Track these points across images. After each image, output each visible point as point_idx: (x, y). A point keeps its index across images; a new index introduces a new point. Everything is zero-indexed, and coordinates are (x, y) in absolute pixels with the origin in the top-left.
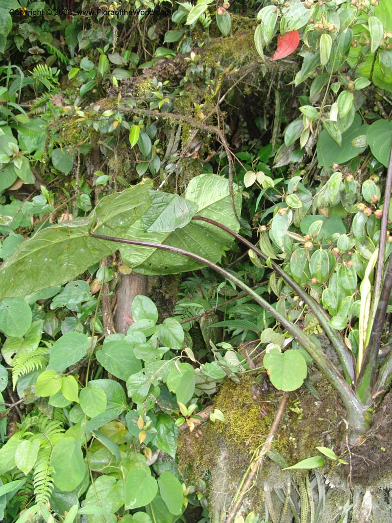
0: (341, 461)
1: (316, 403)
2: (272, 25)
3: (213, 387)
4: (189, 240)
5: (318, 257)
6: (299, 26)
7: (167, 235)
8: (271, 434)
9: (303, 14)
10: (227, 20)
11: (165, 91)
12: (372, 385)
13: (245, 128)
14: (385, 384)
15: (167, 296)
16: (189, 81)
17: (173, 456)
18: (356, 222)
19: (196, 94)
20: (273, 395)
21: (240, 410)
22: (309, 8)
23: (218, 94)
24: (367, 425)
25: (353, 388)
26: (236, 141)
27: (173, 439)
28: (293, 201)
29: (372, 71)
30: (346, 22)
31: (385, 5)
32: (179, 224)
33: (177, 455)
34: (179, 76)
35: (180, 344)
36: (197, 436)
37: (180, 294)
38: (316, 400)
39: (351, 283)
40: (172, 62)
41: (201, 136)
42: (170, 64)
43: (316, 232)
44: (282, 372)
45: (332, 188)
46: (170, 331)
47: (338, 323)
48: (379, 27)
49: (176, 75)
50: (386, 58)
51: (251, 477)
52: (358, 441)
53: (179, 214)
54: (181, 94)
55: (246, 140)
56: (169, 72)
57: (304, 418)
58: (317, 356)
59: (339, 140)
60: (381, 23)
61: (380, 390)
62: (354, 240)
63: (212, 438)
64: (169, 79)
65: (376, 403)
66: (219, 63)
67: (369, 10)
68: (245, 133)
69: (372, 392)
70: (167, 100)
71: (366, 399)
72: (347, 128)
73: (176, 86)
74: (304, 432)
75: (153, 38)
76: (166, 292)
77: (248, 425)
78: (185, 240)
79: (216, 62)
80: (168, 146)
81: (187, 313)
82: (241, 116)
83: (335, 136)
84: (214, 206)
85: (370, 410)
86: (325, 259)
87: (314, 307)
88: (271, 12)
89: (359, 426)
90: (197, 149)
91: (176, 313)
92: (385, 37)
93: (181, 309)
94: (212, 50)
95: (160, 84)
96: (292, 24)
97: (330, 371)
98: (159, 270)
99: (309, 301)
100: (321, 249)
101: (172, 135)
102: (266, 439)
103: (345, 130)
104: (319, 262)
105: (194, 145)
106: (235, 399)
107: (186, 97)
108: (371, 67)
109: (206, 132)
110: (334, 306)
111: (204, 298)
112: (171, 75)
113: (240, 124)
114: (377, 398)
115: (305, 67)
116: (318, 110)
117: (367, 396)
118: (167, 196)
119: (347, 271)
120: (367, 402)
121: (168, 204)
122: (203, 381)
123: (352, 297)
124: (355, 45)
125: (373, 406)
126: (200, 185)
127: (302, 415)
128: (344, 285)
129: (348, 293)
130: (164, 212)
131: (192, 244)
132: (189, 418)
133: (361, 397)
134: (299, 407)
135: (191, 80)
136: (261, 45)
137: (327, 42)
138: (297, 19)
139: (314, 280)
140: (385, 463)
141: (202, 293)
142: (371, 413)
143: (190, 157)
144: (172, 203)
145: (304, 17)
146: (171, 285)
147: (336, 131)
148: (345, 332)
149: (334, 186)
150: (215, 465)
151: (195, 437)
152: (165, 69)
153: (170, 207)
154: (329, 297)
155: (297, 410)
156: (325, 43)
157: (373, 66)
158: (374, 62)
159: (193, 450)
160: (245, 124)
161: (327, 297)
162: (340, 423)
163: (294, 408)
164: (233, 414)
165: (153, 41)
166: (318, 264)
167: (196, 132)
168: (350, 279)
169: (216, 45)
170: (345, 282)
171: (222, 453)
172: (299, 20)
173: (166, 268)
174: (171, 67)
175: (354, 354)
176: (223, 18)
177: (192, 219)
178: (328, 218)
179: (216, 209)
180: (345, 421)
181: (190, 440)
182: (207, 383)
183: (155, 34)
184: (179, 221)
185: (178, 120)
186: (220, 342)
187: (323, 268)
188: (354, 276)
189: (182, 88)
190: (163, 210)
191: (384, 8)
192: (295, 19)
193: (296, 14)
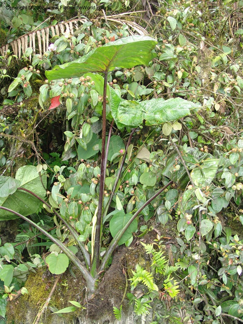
0: (84, 308)
1: (75, 280)
2: (45, 94)
3: (25, 277)
4: (18, 200)
5: (73, 206)
6: (58, 94)
7: (6, 198)
8: (49, 297)
10: (29, 89)
11: (7, 122)
12: (97, 268)
13: (55, 139)
14: (104, 267)
15: (11, 232)
16: (20, 117)
17: (4, 316)
18: (91, 187)
19: (24, 123)
20: (53, 278)
21: (36, 287)
22: (61, 86)
23: (34, 123)
24: (96, 288)
25: (89, 270)
26: (51, 147)
27: (4, 307)
28: (62, 178)
32: (11, 192)
33: (6, 315)
34: (15, 114)
35: (12, 256)
36: (16, 304)
37: (19, 230)
38: (75, 279)
39: (89, 218)
40: (11, 107)
41: (24, 146)
42: (10, 108)
43: (71, 193)
44: (56, 265)
45: (80, 171)
46: (7, 250)
47: (82, 239)
48: (96, 95)
49: (14, 114)
51: (37, 320)
52: (92, 296)
53: (11, 187)
54: (16, 124)
55: (56, 146)
56: (9, 112)
57: (69, 289)
58: (70, 255)
59: (85, 147)
60: (97, 93)
61: (102, 270)
62: (91, 197)
63: (23, 304)
64: (10, 116)
65: (100, 277)
66: (36, 107)
68: (55, 142)
69: (97, 271)
70: (8, 127)
71: (95, 275)
72: (89, 141)
73: (13, 119)
74: (69, 296)
75: (4, 94)
76: (11, 230)
77: (40, 294)
78: (16, 201)
79: (35, 107)
80: (11, 151)
81: (23, 241)
82: (53, 133)
83: (83, 145)
84: (31, 182)
85: (97, 280)
86: (76, 206)
87: (72, 231)
88: (44, 88)
89: (93, 289)
90: (23, 153)
91: (16, 241)
93: (19, 239)
94: (32, 101)
95: (5, 119)
96: (55, 93)
97: (77, 263)
98: (4, 218)
99: (70, 228)
100: (74, 202)
101: (13, 145)
102: (46, 300)
103: (88, 142)
104: (73, 208)
105: (21, 150)
106: (34, 281)
107: (19, 125)
109: (27, 144)
110: (82, 230)
111: (33, 232)
112: (11, 114)
113: (52, 137)
114: (100, 274)
116: (73, 133)
117: (95, 274)
118: (5, 178)
119: (87, 212)
120: (96, 276)
121: (5, 182)
122: (19, 274)
123: (89, 225)
124: (90, 102)
125: (98, 278)
126: (24, 172)
127: (68, 287)
128: (86, 219)
129: (88, 223)
130: (3, 186)
131: (21, 203)
132: (10, 293)
133: (93, 274)
134: (67, 283)
135: (21, 116)
139: (71, 217)
140: (104, 306)
141: (32, 230)
142: (98, 282)
143: (19, 157)
144: (7, 182)
146: (14, 226)
147: (84, 143)
148: (86, 243)
149: (81, 170)
150: (26, 319)
151: (15, 304)
152: (7, 111)
153: (6, 183)
154: (79, 225)
155: (65, 285)
156: (69, 102)
159: (14, 312)
160: (55, 138)
161: (78, 226)
162: (84, 289)
163: (64, 283)
164: (33, 289)
165: (4, 95)
166: (73, 209)
167: (22, 144)
168: (88, 216)
169: (34, 98)
170: (86, 217)
171: (29, 311)
172: (58, 91)
173: (8, 216)
174: (10, 110)
175: (89, 252)
176: (27, 88)
177: (17, 189)
178: (82, 186)
179: (33, 184)
180: (86, 287)
181: (12, 306)
182: (22, 275)
183: (5, 92)
184: (11, 190)
185: (12, 138)
186: (34, 254)
187: (75, 211)
188: (90, 214)
189: (17, 121)
190: (3, 185)
192: (57, 91)
193: (57, 89)
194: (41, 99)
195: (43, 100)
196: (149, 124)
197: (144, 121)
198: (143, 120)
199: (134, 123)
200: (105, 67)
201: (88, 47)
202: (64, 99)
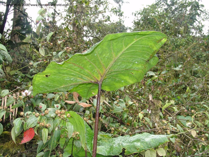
2: (19, 126)
6: (33, 126)
9: (35, 120)
22: (37, 117)
29: (72, 151)
30: (56, 125)
31: (75, 120)
48: (71, 127)
50: (78, 143)
60: (72, 125)
67: (66, 119)
88: (19, 120)
92: (76, 134)
96: (30, 125)
108: (72, 149)
115: (39, 148)
124: (62, 137)
136: (14, 136)
137: (46, 132)
138: (32, 123)
145: (35, 122)
156: (45, 132)
157: (72, 148)
158: (73, 147)
172: (33, 123)
191: (74, 121)
192: (31, 123)
193: (32, 121)
194: (14, 131)
195: (16, 132)
196: (129, 152)
197: (124, 150)
198: (122, 149)
199: (113, 153)
200: (100, 77)
201: (57, 96)
202: (39, 130)
